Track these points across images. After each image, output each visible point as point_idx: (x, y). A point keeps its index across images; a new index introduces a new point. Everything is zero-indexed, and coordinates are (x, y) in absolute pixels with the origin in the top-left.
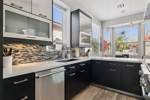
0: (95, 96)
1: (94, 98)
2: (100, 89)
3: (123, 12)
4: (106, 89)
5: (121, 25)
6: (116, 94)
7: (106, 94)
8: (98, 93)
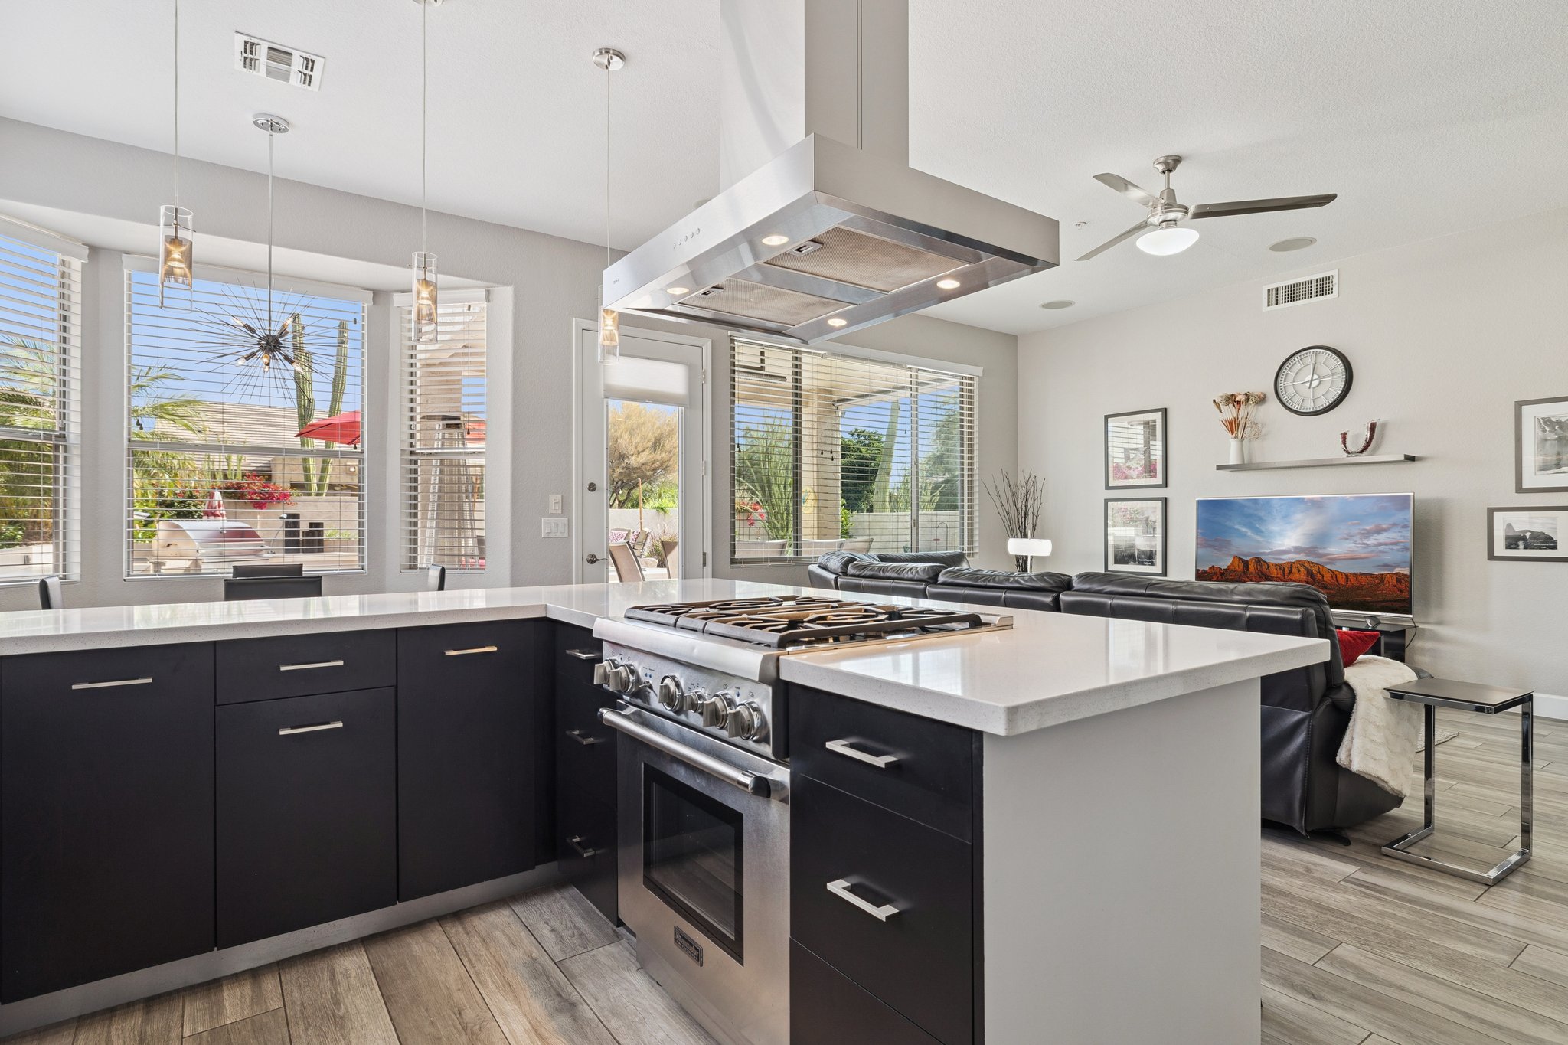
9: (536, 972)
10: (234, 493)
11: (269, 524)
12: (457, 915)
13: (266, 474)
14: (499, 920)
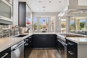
0: (38, 54)
1: (38, 55)
2: (38, 50)
3: (44, 10)
4: (41, 49)
5: (43, 16)
6: (46, 50)
7: (42, 51)
8: (38, 53)
9: (54, 53)
10: (44, 27)
11: (45, 29)
12: (51, 49)
13: (45, 27)
14: (53, 50)
